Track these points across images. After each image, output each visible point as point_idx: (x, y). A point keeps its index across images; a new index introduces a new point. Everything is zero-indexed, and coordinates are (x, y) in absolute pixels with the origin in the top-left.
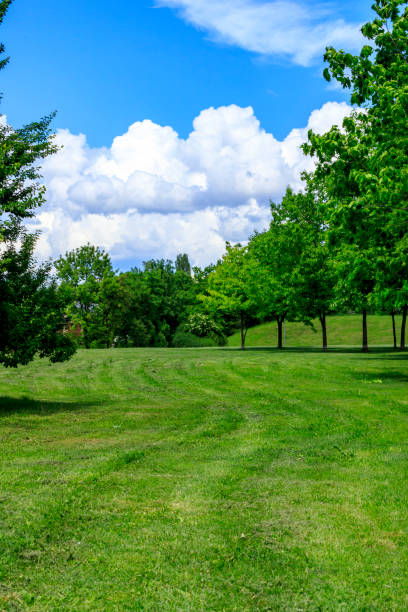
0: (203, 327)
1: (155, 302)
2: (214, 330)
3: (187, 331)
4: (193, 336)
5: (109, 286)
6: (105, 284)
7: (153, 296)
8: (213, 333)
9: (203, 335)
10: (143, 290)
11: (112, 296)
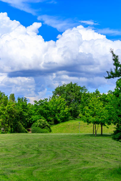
0: (43, 125)
1: (24, 114)
2: (47, 126)
3: (36, 126)
4: (39, 128)
5: (10, 108)
6: (8, 107)
7: (23, 112)
8: (47, 127)
9: (44, 128)
10: (20, 110)
11: (10, 112)
